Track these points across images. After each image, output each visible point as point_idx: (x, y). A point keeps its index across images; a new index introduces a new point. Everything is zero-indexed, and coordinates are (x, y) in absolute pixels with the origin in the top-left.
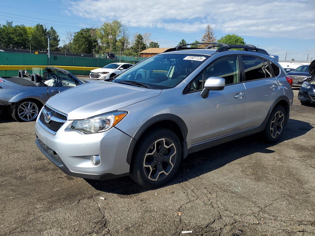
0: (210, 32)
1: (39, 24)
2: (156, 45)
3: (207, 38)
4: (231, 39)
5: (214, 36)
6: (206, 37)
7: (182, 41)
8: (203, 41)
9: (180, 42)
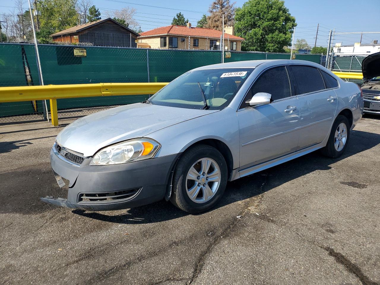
3: (218, 6)
4: (259, 5)
5: (230, 4)
6: (216, 6)
7: (178, 17)
8: (211, 12)
9: (174, 19)
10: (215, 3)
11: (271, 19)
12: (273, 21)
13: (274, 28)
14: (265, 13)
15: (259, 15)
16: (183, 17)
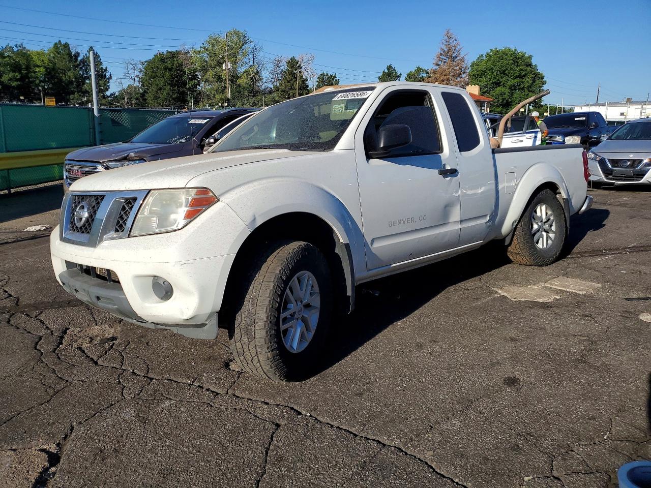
0: (453, 44)
1: (60, 41)
2: (333, 79)
3: (445, 58)
5: (462, 54)
6: (443, 57)
7: (388, 69)
8: (437, 65)
9: (384, 72)
10: (441, 54)
11: (519, 77)
12: (521, 80)
13: (522, 86)
14: (511, 69)
15: (504, 71)
16: (394, 70)
